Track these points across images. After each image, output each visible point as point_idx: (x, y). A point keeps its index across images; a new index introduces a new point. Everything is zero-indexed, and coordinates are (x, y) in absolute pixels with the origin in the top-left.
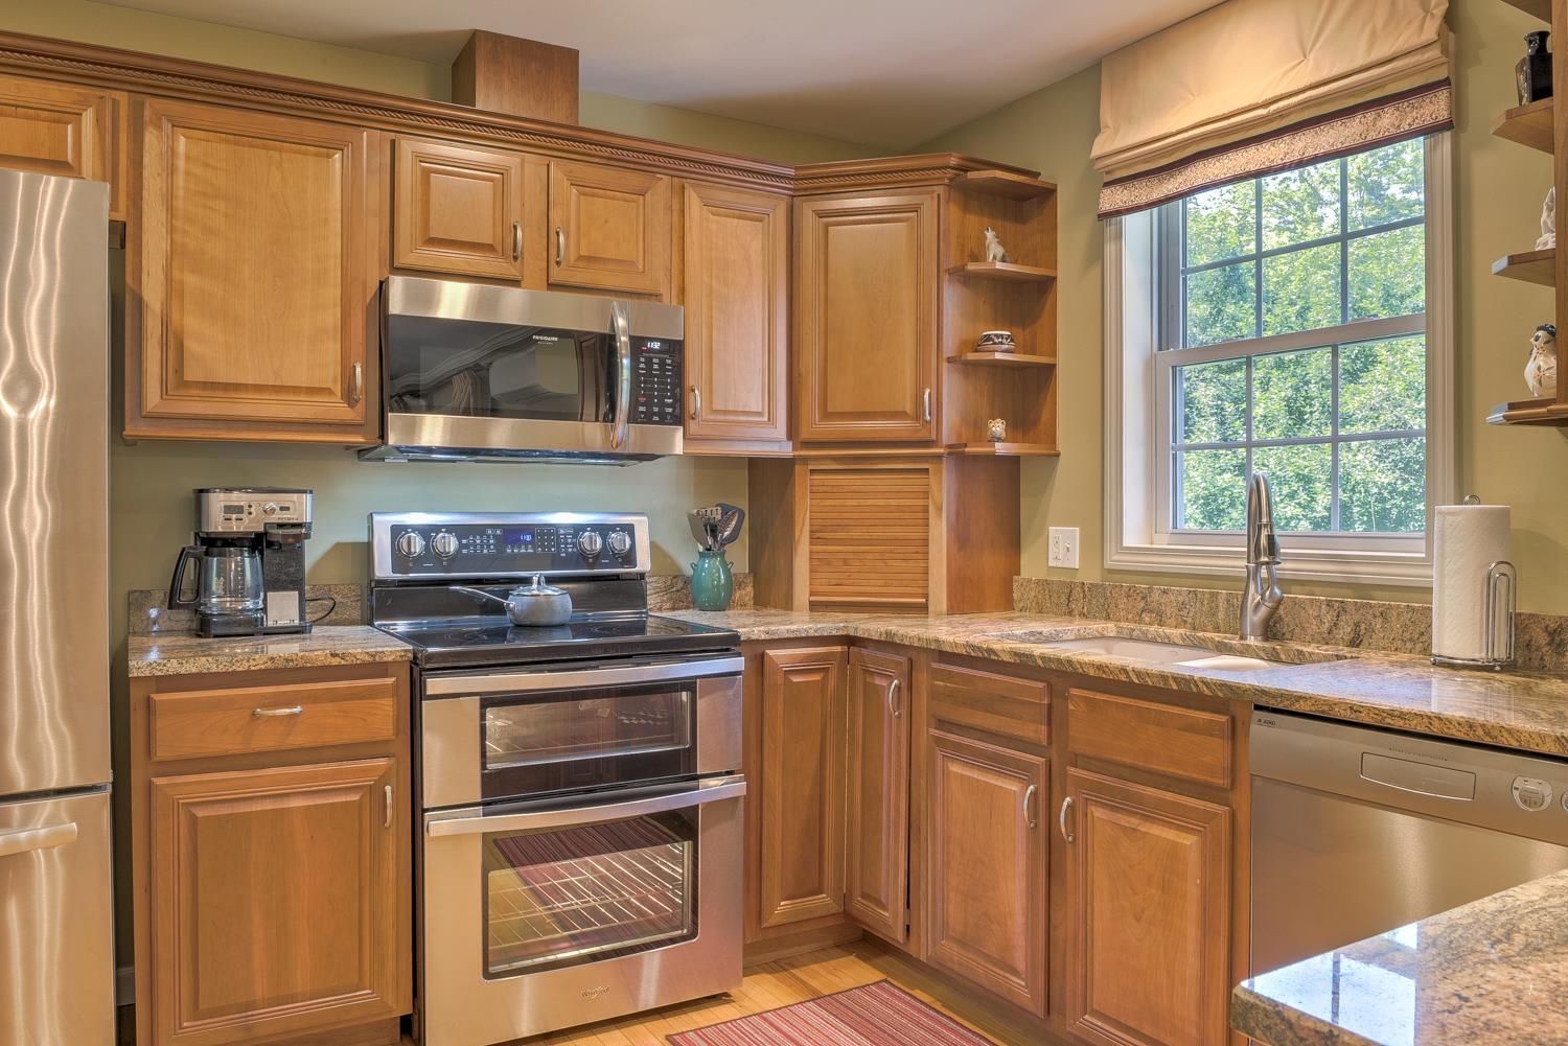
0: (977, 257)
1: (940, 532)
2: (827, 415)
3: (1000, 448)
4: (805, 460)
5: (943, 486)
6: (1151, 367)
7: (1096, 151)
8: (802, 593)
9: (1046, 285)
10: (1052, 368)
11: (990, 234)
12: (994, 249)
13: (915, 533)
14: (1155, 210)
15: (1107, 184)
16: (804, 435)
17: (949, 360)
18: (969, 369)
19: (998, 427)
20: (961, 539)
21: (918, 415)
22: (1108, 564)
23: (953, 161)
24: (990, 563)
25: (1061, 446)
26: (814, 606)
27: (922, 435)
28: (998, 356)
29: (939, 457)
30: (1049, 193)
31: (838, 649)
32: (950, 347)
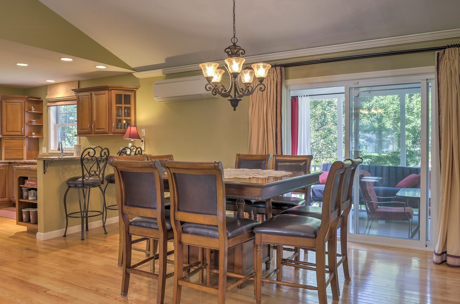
0: (31, 110)
1: (25, 148)
2: (7, 131)
3: (34, 137)
4: (4, 138)
5: (26, 142)
6: (55, 126)
7: (46, 98)
8: (3, 157)
9: (42, 114)
10: (43, 125)
11: (32, 107)
12: (33, 109)
13: (22, 148)
14: (56, 106)
15: (48, 102)
16: (3, 134)
17: (26, 124)
18: (30, 126)
19: (33, 134)
20: (29, 149)
21: (21, 132)
22: (49, 152)
23: (26, 97)
24: (34, 153)
25: (44, 136)
26: (5, 159)
27: (22, 134)
28: (33, 124)
29: (25, 138)
30: (42, 101)
31: (8, 164)
32: (26, 122)
